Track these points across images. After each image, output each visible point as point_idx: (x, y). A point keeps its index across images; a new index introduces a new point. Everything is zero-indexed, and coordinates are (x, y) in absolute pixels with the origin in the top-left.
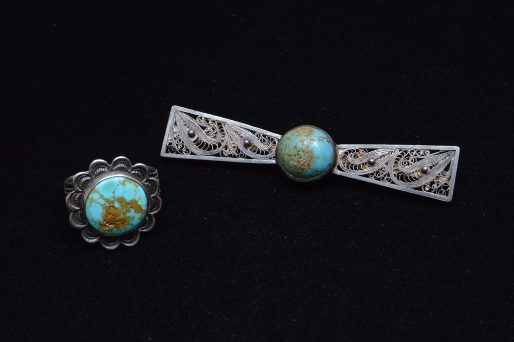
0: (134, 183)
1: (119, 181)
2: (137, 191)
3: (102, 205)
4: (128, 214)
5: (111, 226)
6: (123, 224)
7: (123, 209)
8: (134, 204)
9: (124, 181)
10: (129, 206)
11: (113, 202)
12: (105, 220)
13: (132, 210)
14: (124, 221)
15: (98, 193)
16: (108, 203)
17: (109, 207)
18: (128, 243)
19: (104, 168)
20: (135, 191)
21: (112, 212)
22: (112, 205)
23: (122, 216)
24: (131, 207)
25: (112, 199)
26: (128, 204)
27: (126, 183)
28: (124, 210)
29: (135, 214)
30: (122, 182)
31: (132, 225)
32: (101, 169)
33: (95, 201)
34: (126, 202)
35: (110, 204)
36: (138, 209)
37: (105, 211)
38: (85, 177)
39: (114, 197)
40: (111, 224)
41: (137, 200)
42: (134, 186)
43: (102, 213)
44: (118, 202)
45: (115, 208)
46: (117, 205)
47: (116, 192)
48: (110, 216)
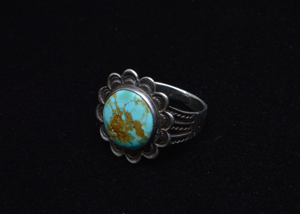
0: (147, 107)
1: (135, 98)
2: (145, 116)
3: (113, 110)
4: (129, 132)
5: (114, 133)
6: (124, 138)
7: (127, 124)
8: (137, 125)
9: (139, 101)
10: (133, 125)
11: (121, 113)
12: (112, 125)
13: (134, 130)
14: (125, 136)
15: (115, 98)
16: (118, 111)
17: (117, 116)
18: (130, 158)
19: (134, 80)
20: (144, 115)
21: (118, 121)
22: (120, 115)
23: (124, 130)
24: (134, 127)
25: (122, 110)
26: (133, 122)
27: (139, 103)
28: (128, 126)
29: (136, 135)
30: (136, 100)
31: (131, 143)
32: (131, 81)
33: (110, 104)
34: (131, 119)
35: (119, 113)
36: (140, 132)
37: (113, 116)
38: (118, 79)
39: (124, 109)
40: (115, 131)
41: (142, 123)
42: (145, 110)
43: (111, 118)
44: (125, 116)
45: (121, 119)
46: (123, 117)
47: (127, 105)
48: (115, 124)
